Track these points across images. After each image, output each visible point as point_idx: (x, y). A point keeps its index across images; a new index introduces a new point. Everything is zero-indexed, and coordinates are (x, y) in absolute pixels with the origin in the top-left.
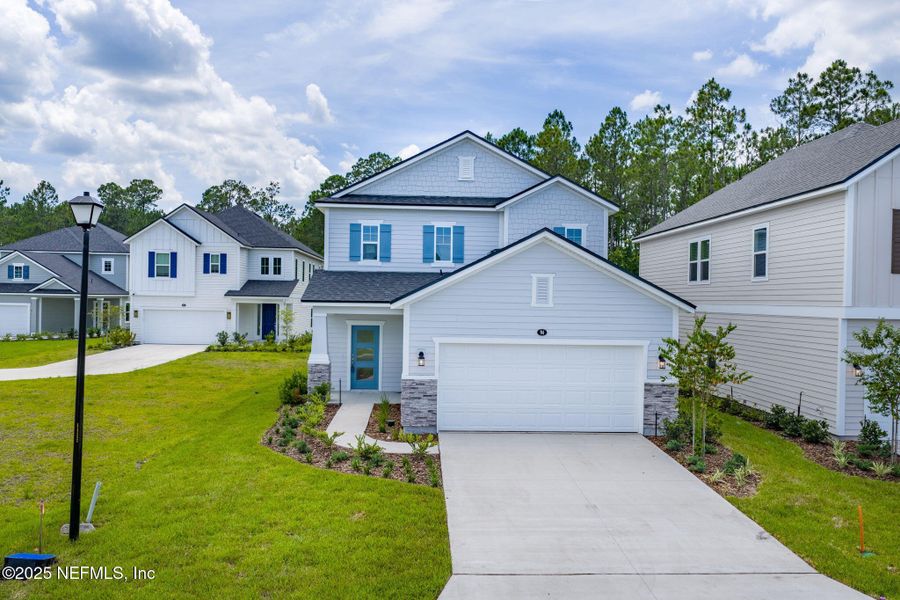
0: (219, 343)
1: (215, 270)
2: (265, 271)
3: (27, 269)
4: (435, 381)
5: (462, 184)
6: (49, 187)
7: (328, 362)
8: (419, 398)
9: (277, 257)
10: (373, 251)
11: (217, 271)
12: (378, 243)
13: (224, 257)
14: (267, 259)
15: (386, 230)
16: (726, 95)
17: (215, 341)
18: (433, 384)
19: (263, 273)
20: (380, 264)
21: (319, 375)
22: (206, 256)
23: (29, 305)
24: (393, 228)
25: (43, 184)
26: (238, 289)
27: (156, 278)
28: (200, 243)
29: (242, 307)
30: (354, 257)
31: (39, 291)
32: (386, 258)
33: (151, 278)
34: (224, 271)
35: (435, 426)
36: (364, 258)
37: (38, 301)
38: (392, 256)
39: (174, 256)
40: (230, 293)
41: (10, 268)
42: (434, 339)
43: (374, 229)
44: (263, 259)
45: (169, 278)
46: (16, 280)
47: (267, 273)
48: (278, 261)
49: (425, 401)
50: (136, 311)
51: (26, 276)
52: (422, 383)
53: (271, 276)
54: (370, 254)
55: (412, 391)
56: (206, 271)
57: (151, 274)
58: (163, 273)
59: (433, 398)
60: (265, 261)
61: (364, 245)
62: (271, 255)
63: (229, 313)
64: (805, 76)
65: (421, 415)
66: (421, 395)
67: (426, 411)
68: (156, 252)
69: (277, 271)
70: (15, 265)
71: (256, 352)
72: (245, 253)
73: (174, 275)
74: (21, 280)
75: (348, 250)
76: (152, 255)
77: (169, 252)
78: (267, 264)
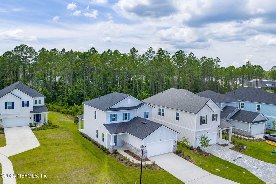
4: (147, 150)
5: (128, 104)
9: (40, 99)
10: (114, 119)
11: (26, 106)
13: (28, 102)
14: (37, 100)
15: (116, 115)
16: (137, 51)
19: (35, 104)
20: (115, 122)
22: (23, 102)
24: (118, 115)
26: (33, 110)
28: (21, 99)
30: (111, 121)
32: (116, 120)
33: (6, 110)
34: (28, 106)
38: (118, 120)
39: (13, 103)
40: (31, 112)
42: (147, 144)
43: (114, 115)
44: (35, 100)
45: (12, 109)
47: (37, 104)
48: (40, 101)
50: (1, 119)
52: (145, 151)
53: (38, 105)
56: (23, 106)
57: (6, 108)
58: (10, 108)
59: (147, 153)
62: (38, 99)
64: (152, 48)
65: (145, 156)
66: (145, 153)
69: (40, 103)
73: (13, 108)
75: (110, 119)
76: (6, 103)
77: (12, 102)
78: (37, 101)
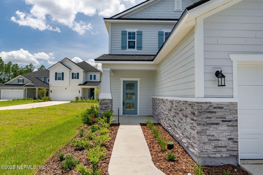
0: (76, 100)
1: (75, 78)
2: (91, 79)
3: (23, 80)
4: (235, 104)
5: (176, 13)
6: (44, 66)
7: (111, 98)
8: (217, 124)
9: (95, 74)
10: (133, 45)
11: (76, 78)
12: (136, 40)
13: (78, 74)
14: (92, 75)
15: (140, 34)
17: (74, 99)
18: (233, 108)
19: (90, 79)
20: (137, 51)
21: (106, 106)
22: (73, 74)
23: (23, 90)
24: (143, 33)
25: (42, 66)
26: (82, 84)
27: (57, 80)
28: (71, 70)
29: (84, 89)
30: (123, 48)
31: (26, 86)
32: (140, 48)
34: (78, 78)
35: (236, 157)
36: (129, 48)
37: (25, 89)
38: (143, 46)
39: (63, 73)
40: (80, 85)
41: (19, 80)
42: (233, 57)
43: (134, 33)
44: (90, 75)
45: (61, 80)
46: (20, 83)
47: (92, 79)
48: (95, 76)
49: (223, 127)
50: (51, 91)
51: (23, 82)
52: (220, 107)
53: (93, 80)
54: (132, 46)
55: (209, 115)
56: (73, 78)
57: (56, 79)
58: (59, 79)
59: (233, 123)
60: (91, 76)
61: (129, 42)
63: (79, 91)
65: (220, 143)
66: (219, 121)
67: (225, 139)
68: (58, 72)
69: (95, 79)
70: (20, 79)
71: (86, 103)
72: (85, 73)
73: (63, 79)
74: (21, 83)
75: (121, 44)
76: (56, 73)
77: (61, 72)
78: (92, 77)
